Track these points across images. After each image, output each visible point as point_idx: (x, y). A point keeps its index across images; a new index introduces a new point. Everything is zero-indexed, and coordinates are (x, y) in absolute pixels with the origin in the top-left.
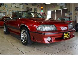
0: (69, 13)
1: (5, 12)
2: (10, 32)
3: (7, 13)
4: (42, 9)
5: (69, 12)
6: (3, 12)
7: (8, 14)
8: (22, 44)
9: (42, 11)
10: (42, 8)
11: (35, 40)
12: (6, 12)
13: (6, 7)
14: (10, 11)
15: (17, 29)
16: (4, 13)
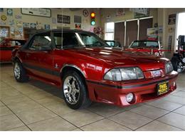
0: (156, 29)
1: (6, 27)
2: (30, 78)
3: (12, 29)
4: (93, 19)
5: (156, 25)
7: (14, 32)
9: (93, 23)
10: (93, 15)
11: (99, 98)
12: (8, 28)
13: (8, 13)
14: (19, 24)
15: (53, 74)
16: (4, 29)
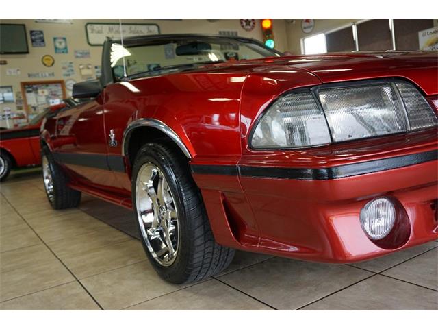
1: (55, 83)
6: (47, 83)
8: (157, 279)
12: (61, 83)
13: (56, 48)
14: (85, 72)
